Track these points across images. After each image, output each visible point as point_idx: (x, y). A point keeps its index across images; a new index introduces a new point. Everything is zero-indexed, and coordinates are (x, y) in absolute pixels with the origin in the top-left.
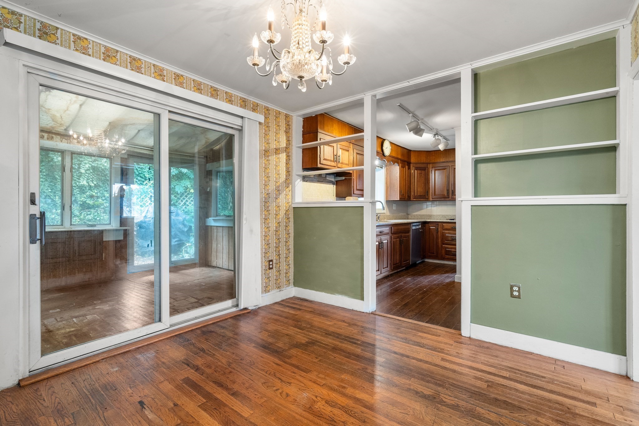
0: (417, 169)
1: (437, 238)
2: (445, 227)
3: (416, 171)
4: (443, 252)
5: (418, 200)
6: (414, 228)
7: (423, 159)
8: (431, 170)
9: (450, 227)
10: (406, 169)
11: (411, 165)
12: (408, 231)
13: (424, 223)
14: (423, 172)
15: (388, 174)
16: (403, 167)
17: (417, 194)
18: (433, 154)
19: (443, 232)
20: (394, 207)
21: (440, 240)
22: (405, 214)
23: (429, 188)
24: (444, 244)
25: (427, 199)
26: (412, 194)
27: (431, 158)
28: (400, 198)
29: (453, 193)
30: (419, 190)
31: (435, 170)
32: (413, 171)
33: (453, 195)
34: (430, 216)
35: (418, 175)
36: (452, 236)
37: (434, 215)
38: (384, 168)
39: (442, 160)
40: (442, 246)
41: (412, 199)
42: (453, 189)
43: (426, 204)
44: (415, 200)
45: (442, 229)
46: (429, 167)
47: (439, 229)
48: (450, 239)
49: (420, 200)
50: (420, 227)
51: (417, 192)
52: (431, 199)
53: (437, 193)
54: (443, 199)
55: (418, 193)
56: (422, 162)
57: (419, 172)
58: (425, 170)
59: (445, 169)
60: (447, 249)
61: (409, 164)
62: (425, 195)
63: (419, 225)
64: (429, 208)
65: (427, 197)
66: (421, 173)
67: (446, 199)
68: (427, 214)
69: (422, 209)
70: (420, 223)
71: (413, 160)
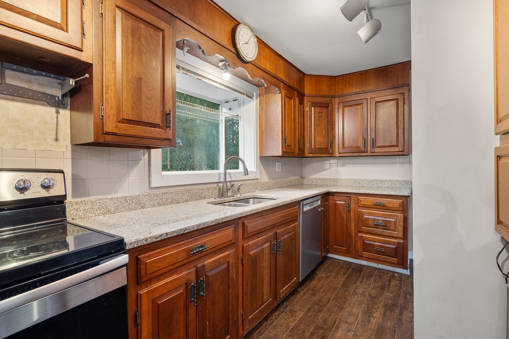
0: (314, 105)
1: (349, 220)
2: (362, 203)
3: (313, 108)
4: (359, 245)
5: (316, 155)
6: (306, 208)
7: (325, 89)
8: (337, 106)
9: (372, 204)
10: (294, 101)
11: (306, 99)
12: (295, 219)
13: (326, 196)
14: (324, 110)
15: (262, 109)
16: (288, 97)
17: (315, 145)
18: (341, 81)
19: (358, 211)
20: (278, 167)
21: (353, 225)
22: (298, 177)
23: (334, 137)
24: (360, 232)
25: (330, 155)
26: (307, 146)
27: (337, 87)
28: (283, 152)
29: (373, 144)
30: (317, 139)
31: (344, 107)
32: (307, 109)
33: (373, 147)
34: (335, 181)
35: (317, 115)
36: (375, 220)
37: (341, 180)
38: (254, 98)
39: (354, 90)
40: (356, 235)
41: (306, 154)
42: (373, 137)
43: (329, 162)
44: (311, 155)
45: (356, 206)
46: (333, 103)
47: (352, 206)
48: (371, 223)
49: (319, 155)
50: (319, 203)
51: (315, 143)
52: (337, 154)
53: (346, 144)
54: (356, 154)
55: (317, 144)
56: (323, 93)
57: (318, 109)
58: (327, 107)
59: (359, 104)
60: (366, 241)
61: (301, 96)
62: (327, 148)
63: (318, 200)
64: (334, 168)
65: (331, 151)
66: (321, 113)
67: (361, 154)
68: (331, 177)
69: (322, 170)
70: (319, 197)
71: (308, 90)
